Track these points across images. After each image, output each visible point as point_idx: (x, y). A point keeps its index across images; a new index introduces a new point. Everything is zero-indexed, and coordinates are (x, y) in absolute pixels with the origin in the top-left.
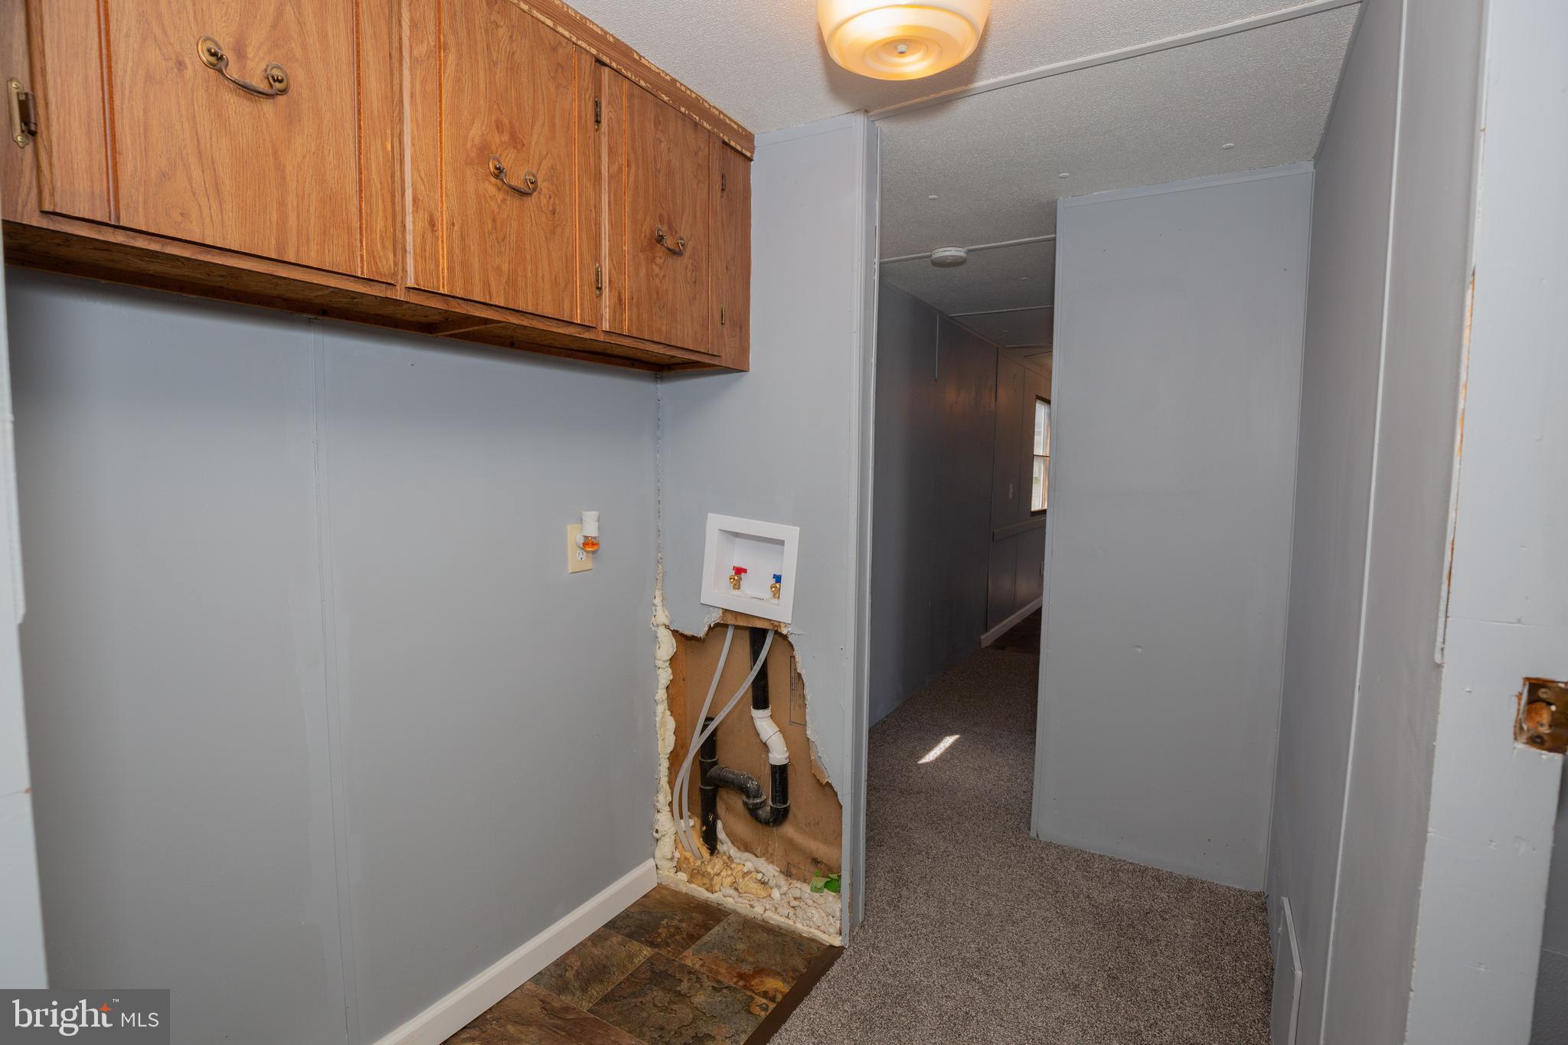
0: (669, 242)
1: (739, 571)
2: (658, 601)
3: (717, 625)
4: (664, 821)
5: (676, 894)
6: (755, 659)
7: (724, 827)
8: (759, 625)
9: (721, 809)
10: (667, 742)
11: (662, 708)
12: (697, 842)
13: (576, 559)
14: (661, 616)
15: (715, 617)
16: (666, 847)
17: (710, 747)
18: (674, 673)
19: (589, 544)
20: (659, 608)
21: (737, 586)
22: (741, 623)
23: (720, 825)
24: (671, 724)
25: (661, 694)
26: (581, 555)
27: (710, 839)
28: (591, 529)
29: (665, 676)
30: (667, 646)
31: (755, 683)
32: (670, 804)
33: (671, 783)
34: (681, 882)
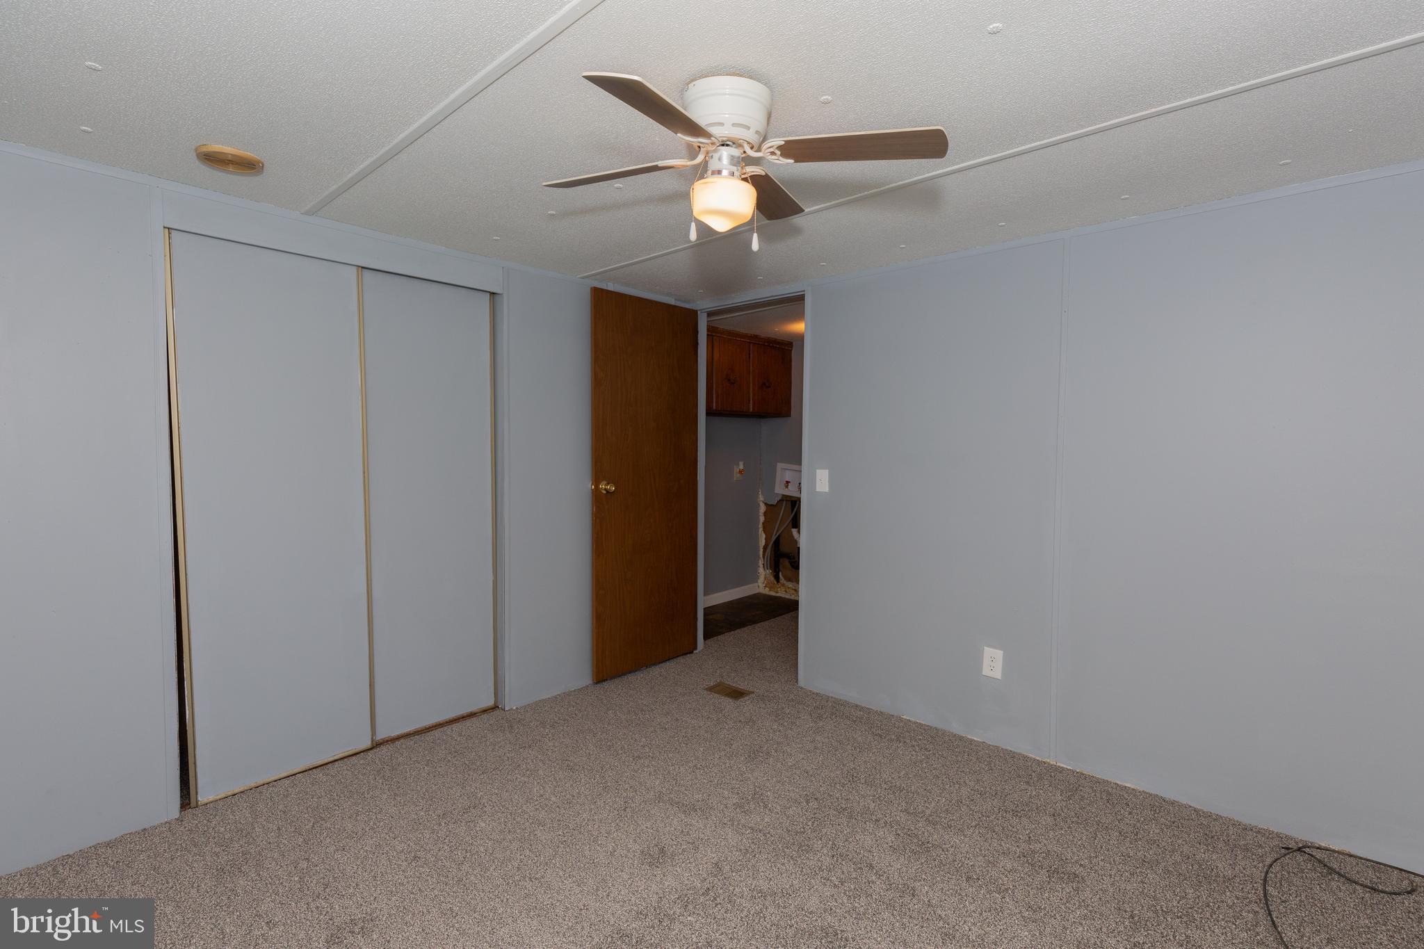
0: (767, 384)
1: (788, 482)
2: (760, 493)
3: (780, 500)
4: (761, 570)
5: (766, 595)
6: (792, 510)
7: (782, 574)
8: (793, 499)
9: (781, 567)
10: (762, 542)
11: (761, 530)
12: (772, 578)
13: (737, 476)
14: (761, 498)
15: (780, 498)
16: (761, 579)
17: (777, 542)
18: (765, 518)
19: (740, 472)
20: (761, 496)
21: (787, 487)
22: (788, 499)
23: (780, 573)
24: (764, 536)
25: (761, 525)
26: (738, 475)
27: (777, 578)
28: (741, 467)
29: (762, 519)
30: (763, 508)
31: (793, 519)
32: (763, 565)
33: (764, 557)
34: (767, 591)
